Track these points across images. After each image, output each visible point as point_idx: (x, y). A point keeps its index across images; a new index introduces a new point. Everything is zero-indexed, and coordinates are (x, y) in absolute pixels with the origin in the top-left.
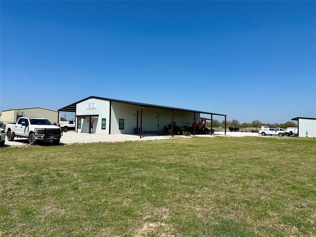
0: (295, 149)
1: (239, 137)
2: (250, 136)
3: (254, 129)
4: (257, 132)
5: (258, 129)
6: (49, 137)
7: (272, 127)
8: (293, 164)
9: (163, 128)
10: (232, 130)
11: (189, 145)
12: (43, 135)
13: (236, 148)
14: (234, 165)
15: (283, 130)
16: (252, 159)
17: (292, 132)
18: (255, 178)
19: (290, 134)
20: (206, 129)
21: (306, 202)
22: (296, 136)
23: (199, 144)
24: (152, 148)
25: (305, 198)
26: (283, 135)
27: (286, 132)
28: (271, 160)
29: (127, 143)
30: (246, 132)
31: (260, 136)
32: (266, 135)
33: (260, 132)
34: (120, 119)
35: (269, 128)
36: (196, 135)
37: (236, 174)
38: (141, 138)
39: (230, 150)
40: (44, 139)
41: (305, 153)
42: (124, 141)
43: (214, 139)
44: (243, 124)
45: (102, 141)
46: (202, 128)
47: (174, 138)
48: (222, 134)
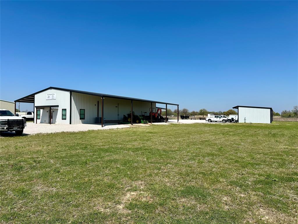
0: (236, 132)
1: (190, 124)
2: (199, 122)
3: (202, 116)
4: (204, 119)
5: (205, 116)
6: (12, 128)
7: (217, 115)
8: (235, 144)
9: (123, 117)
10: (183, 118)
11: (149, 132)
12: (7, 126)
13: (188, 133)
14: (189, 147)
15: (226, 117)
16: (202, 142)
17: (233, 118)
18: (207, 156)
19: (231, 120)
20: (162, 118)
21: (246, 171)
22: (237, 122)
23: (157, 131)
24: (116, 136)
25: (245, 168)
26: (226, 121)
27: (229, 118)
28: (217, 142)
29: (90, 132)
30: (195, 119)
31: (207, 122)
32: (211, 121)
33: (207, 119)
34: (80, 109)
35: (214, 116)
36: (153, 123)
37: (191, 153)
38: (102, 127)
39: (184, 135)
40: (7, 130)
41: (244, 135)
42: (87, 130)
43: (169, 126)
44: (192, 112)
45: (65, 131)
46: (158, 117)
47: (134, 126)
48: (175, 121)
